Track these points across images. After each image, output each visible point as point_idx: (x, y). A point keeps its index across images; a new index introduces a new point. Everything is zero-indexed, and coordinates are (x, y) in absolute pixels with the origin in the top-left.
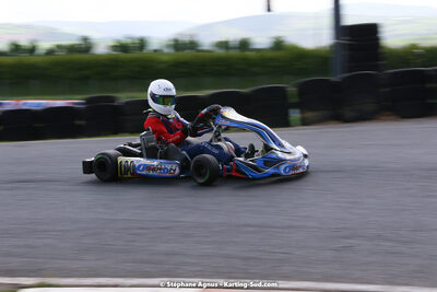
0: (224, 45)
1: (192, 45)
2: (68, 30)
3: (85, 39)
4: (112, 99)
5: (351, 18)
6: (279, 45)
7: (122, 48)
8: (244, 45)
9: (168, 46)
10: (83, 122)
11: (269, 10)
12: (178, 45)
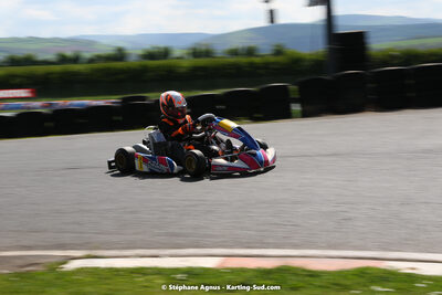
0: (234, 53)
1: (208, 53)
2: (105, 41)
3: (120, 50)
4: (143, 99)
6: (278, 52)
7: (150, 56)
8: (250, 52)
9: (189, 54)
10: (120, 118)
11: (272, 21)
12: (196, 53)
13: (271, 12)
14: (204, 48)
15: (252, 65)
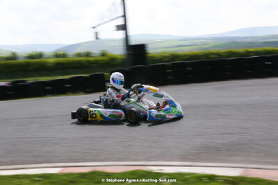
0: (79, 55)
1: (64, 56)
3: (14, 54)
5: (133, 42)
6: (103, 55)
7: (31, 57)
8: (88, 55)
9: (53, 56)
10: (11, 93)
11: (97, 39)
12: (57, 56)
13: (96, 33)
14: (61, 53)
15: (88, 61)
